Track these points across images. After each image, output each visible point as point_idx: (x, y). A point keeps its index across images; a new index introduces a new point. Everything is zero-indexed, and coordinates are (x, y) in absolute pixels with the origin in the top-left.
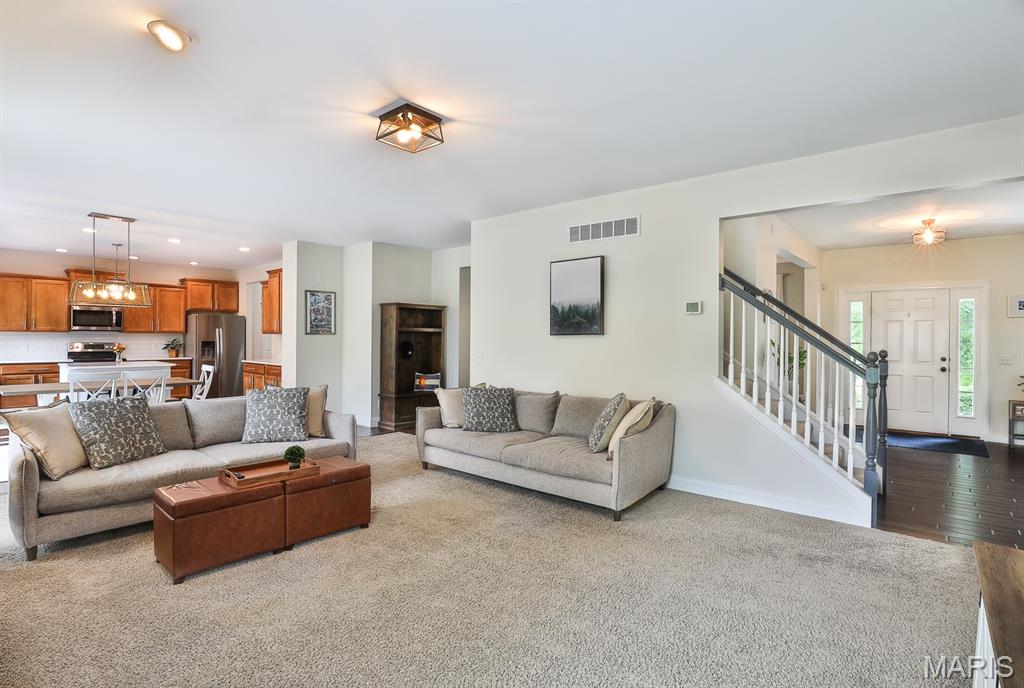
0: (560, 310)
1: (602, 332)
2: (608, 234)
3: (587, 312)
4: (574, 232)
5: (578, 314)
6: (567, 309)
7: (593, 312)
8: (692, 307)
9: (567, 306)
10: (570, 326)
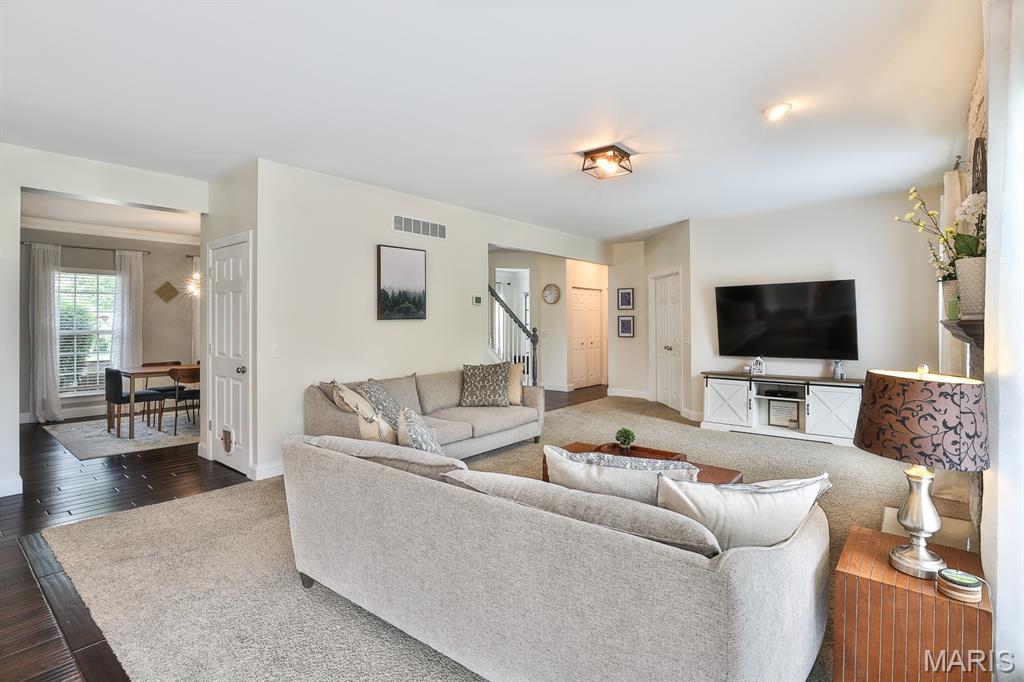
0: (390, 294)
1: (423, 317)
2: (426, 233)
3: (414, 298)
4: (398, 220)
5: (407, 300)
6: (397, 294)
7: (420, 299)
8: (478, 300)
9: (397, 291)
10: (400, 311)
